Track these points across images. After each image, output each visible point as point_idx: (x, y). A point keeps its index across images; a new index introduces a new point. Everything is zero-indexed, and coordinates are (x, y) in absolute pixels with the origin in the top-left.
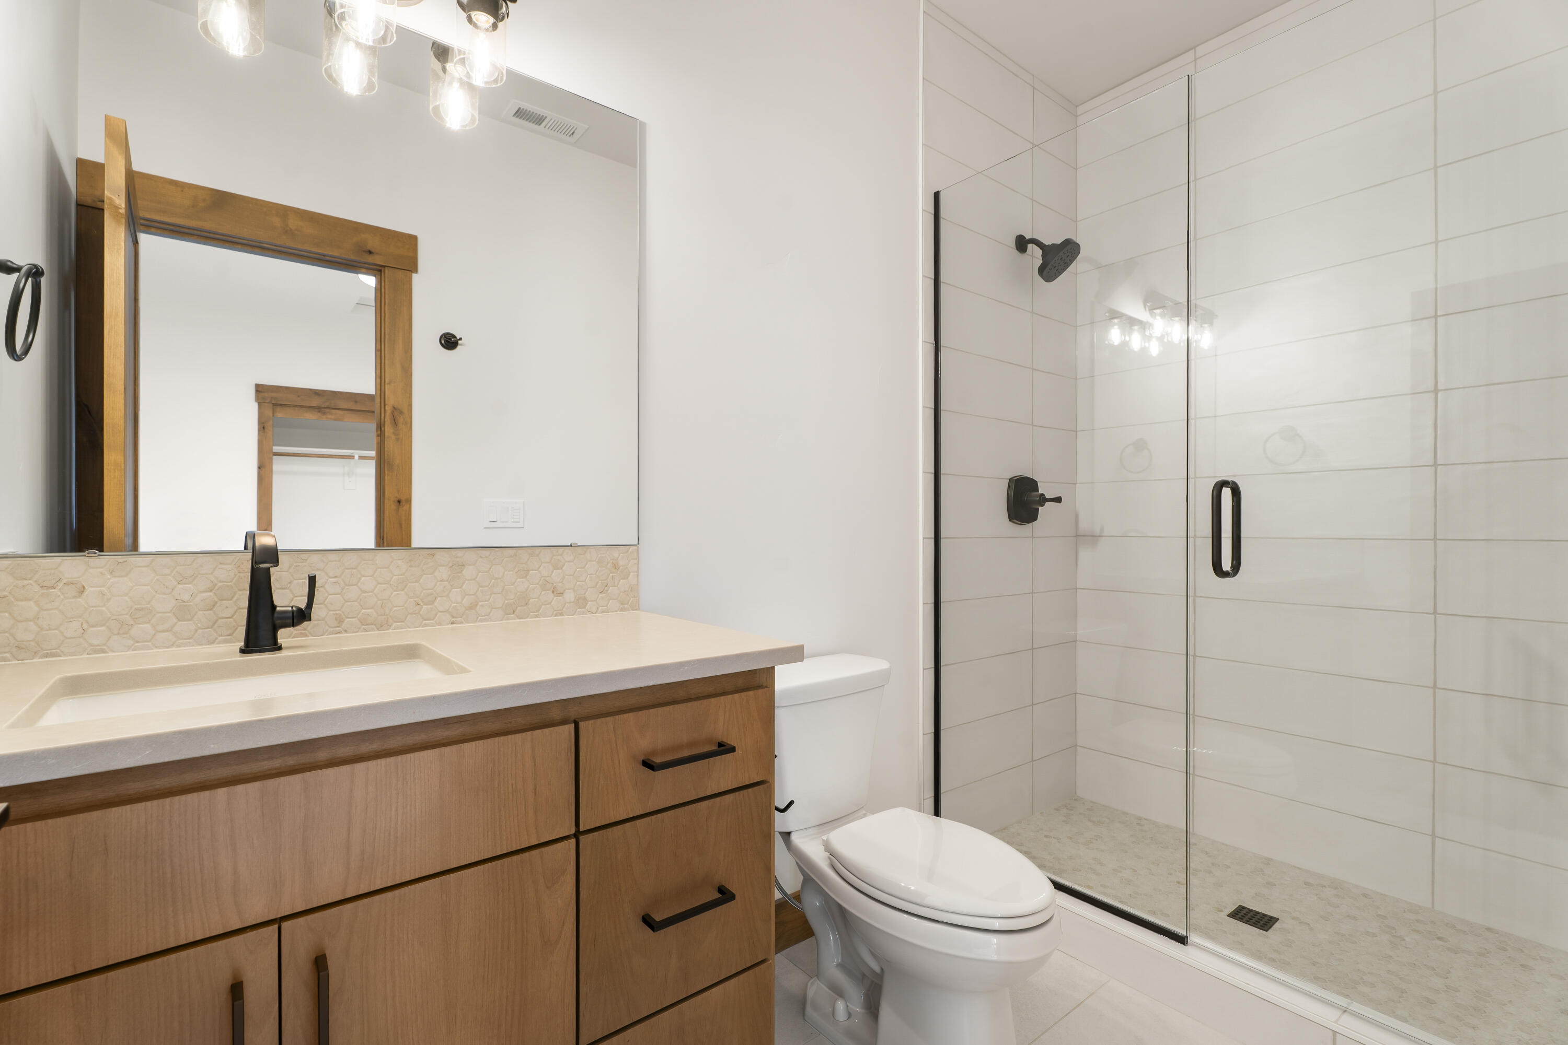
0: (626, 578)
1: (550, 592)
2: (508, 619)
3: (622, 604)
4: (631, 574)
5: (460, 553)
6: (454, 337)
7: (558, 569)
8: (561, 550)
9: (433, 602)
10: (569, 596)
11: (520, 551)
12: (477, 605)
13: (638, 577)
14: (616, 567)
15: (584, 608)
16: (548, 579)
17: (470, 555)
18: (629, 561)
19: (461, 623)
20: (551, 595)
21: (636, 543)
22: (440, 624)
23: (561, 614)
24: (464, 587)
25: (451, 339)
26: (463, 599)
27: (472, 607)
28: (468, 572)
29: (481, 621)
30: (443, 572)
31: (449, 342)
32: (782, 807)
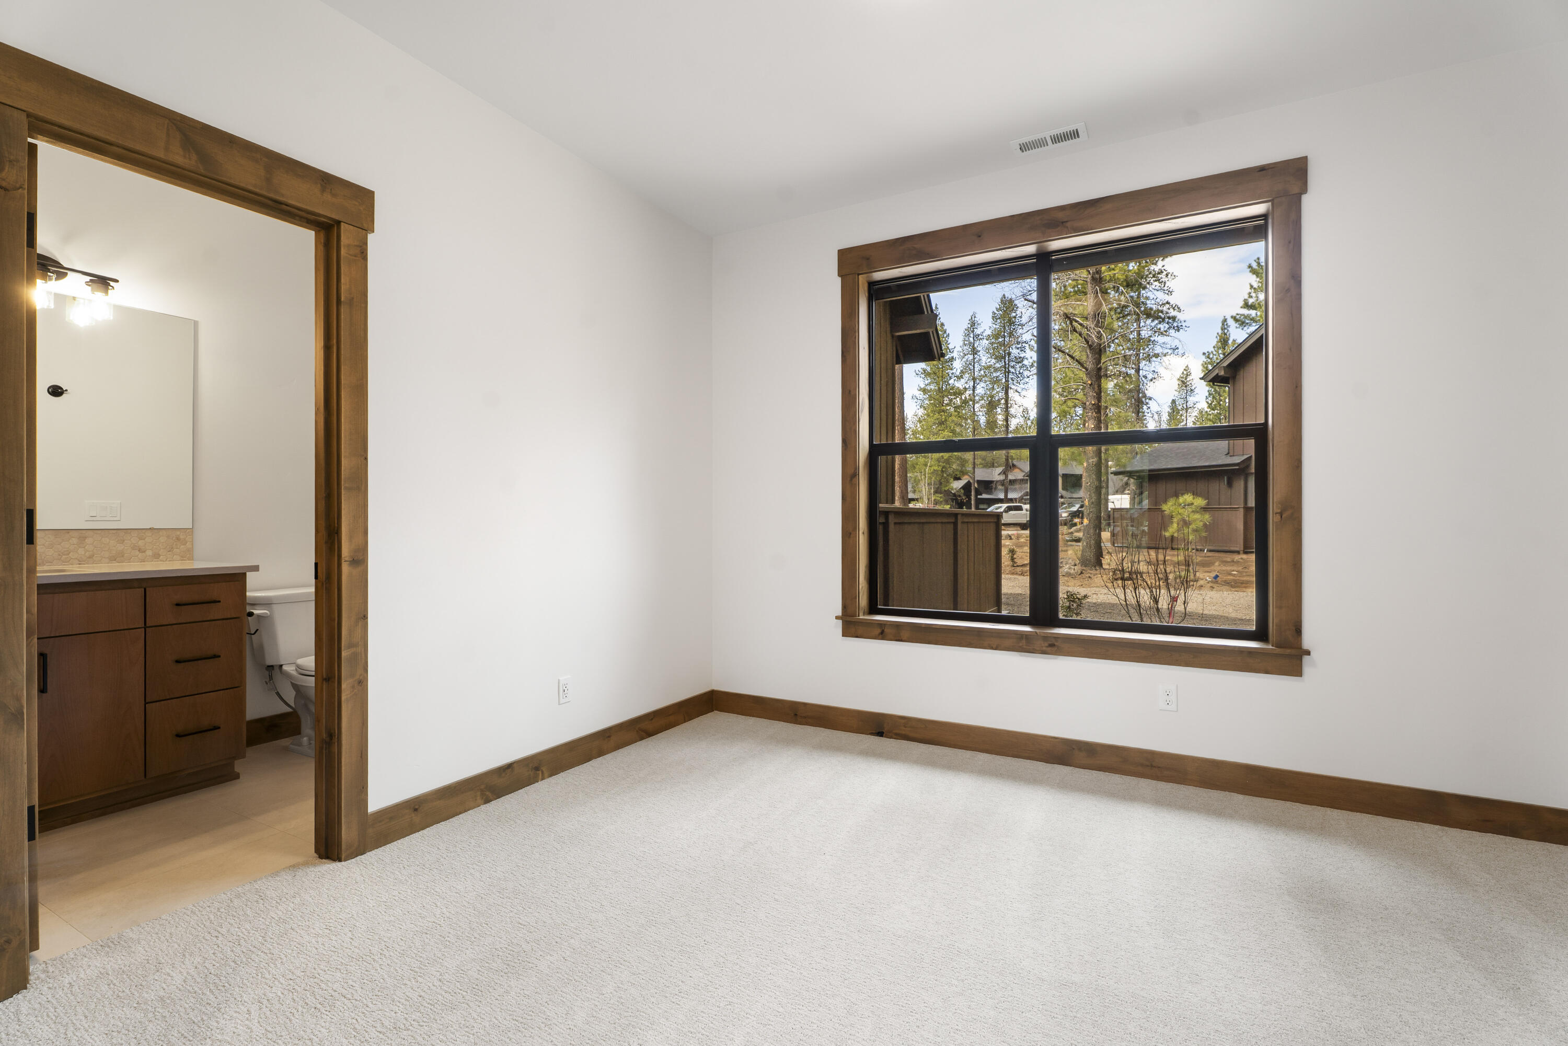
0: (185, 544)
1: (137, 551)
2: (111, 563)
3: (182, 557)
4: (188, 543)
5: (84, 532)
6: (61, 388)
7: (141, 540)
8: (144, 531)
9: (68, 554)
10: (149, 553)
11: (119, 531)
12: (93, 556)
13: (192, 544)
14: (178, 539)
15: (158, 559)
16: (136, 545)
17: (91, 533)
18: (187, 537)
19: (84, 564)
20: (138, 552)
21: (191, 527)
22: (72, 564)
23: (144, 562)
24: (86, 547)
25: (58, 390)
26: (85, 553)
27: (91, 557)
28: (89, 541)
29: (96, 564)
30: (75, 541)
31: (56, 391)
32: (253, 633)
